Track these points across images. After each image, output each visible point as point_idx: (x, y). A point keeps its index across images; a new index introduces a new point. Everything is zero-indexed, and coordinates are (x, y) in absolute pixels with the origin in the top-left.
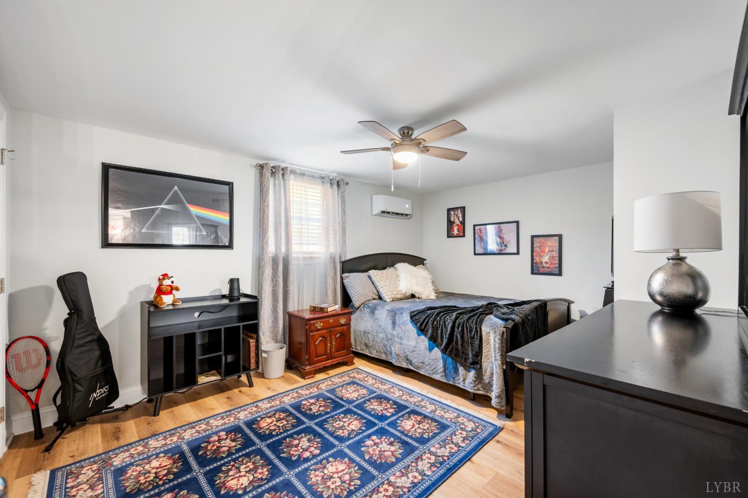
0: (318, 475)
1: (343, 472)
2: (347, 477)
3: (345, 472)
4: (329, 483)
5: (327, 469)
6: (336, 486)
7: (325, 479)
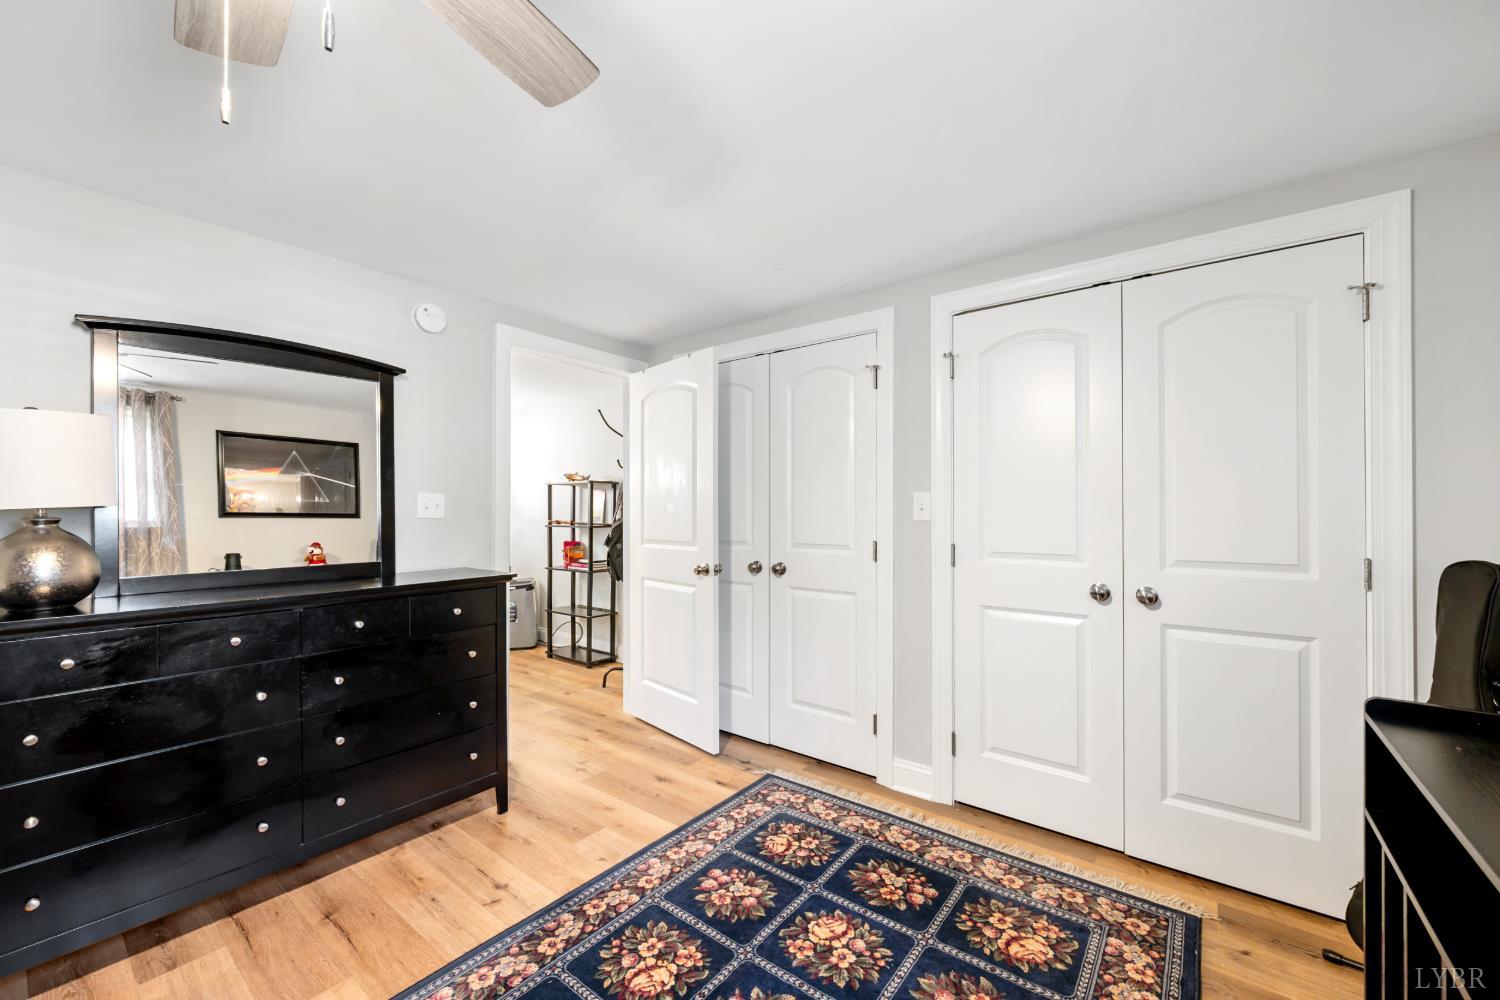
0: (686, 958)
1: (635, 970)
2: (626, 962)
3: (633, 971)
4: (660, 945)
5: (671, 973)
6: (646, 941)
7: (670, 953)
